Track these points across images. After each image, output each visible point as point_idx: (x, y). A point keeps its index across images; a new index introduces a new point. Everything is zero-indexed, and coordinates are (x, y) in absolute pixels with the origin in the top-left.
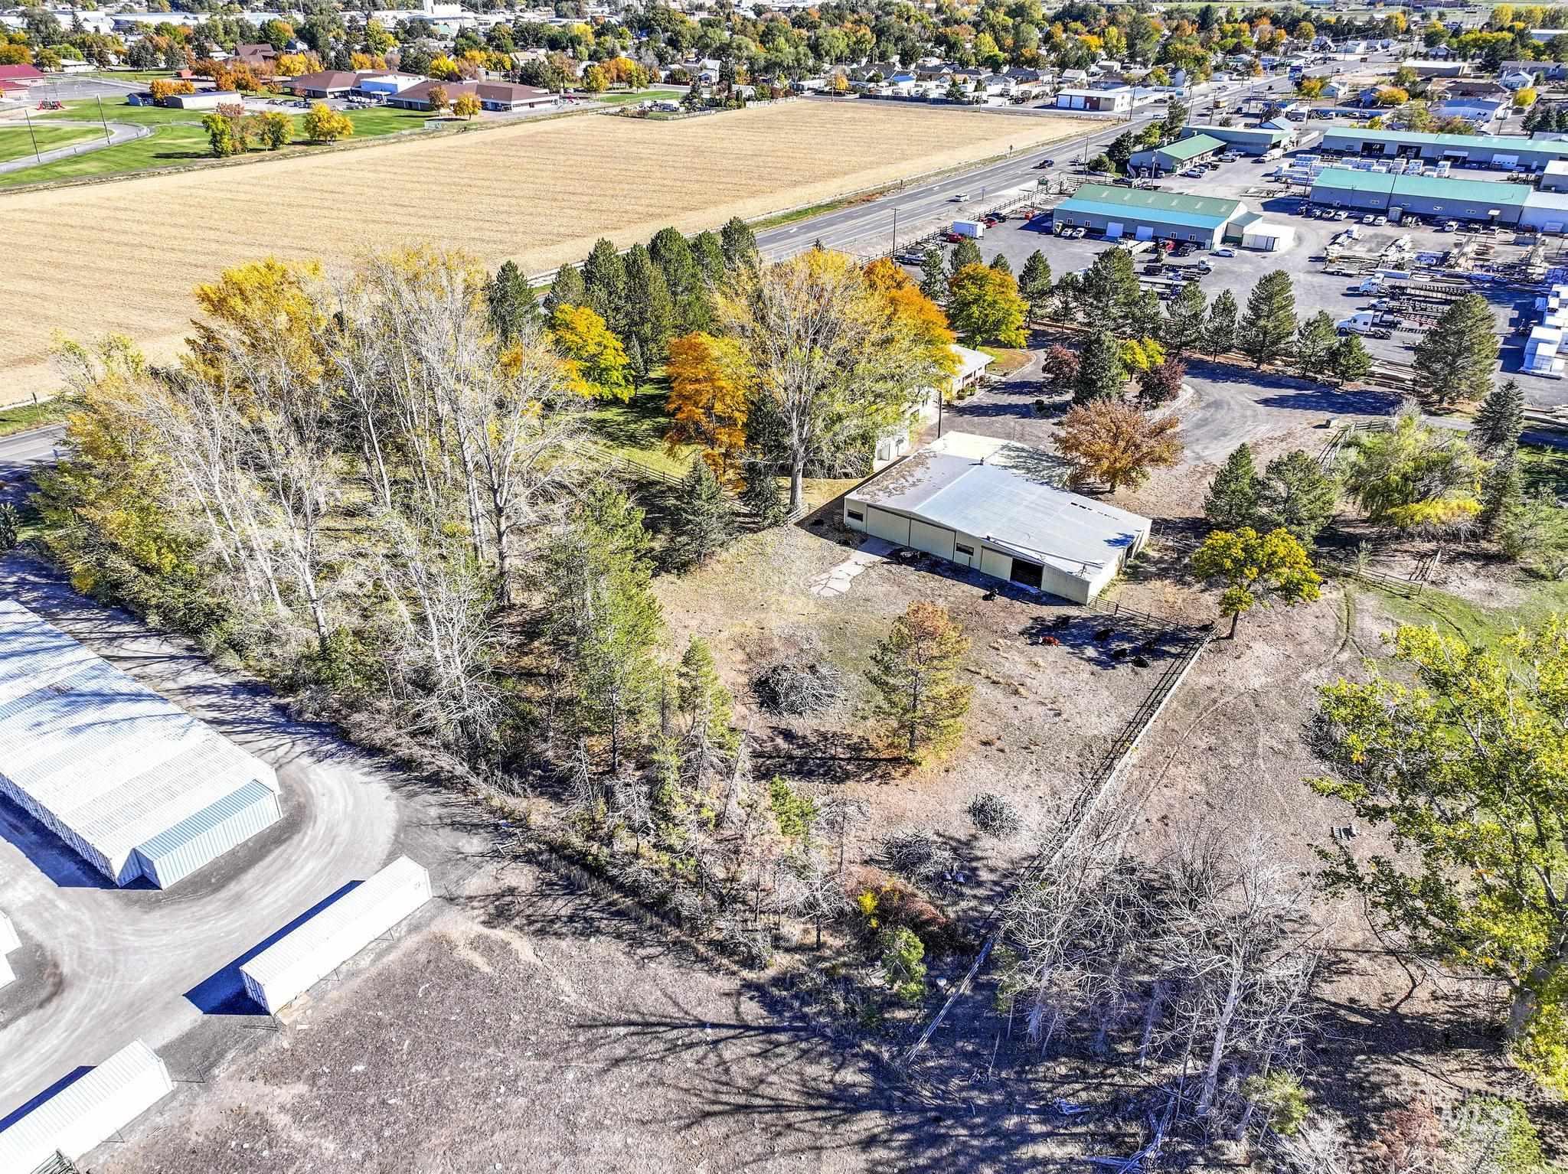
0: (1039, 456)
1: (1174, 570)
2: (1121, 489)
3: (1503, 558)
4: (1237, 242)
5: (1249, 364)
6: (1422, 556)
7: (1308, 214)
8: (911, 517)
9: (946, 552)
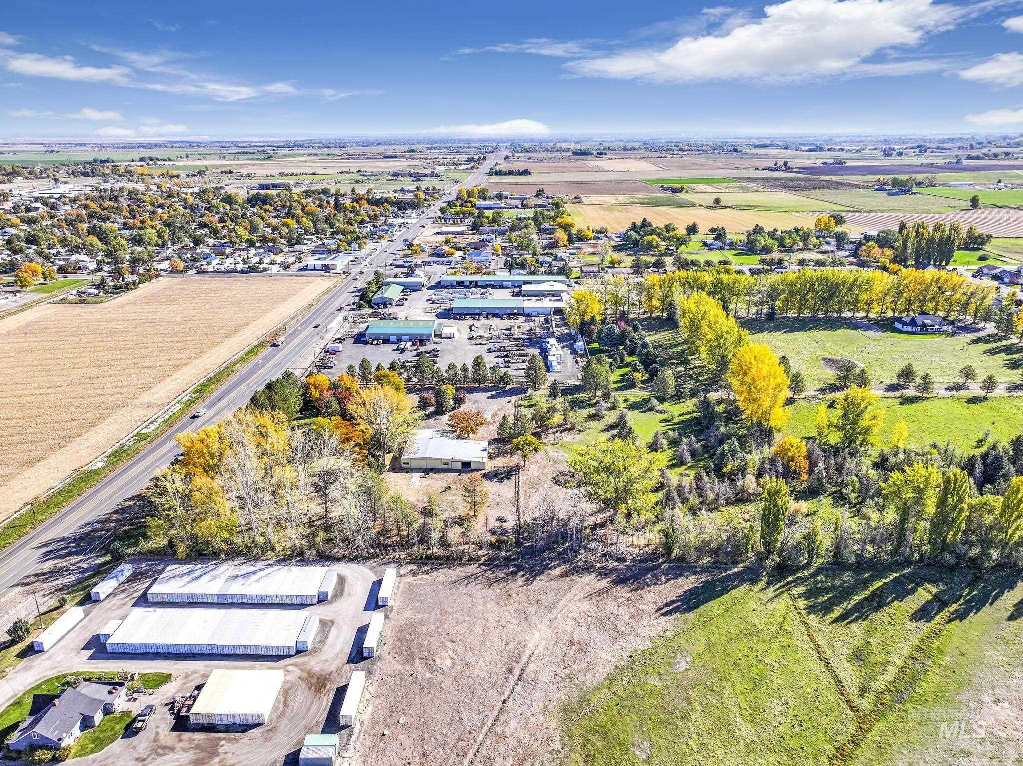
0: (443, 432)
1: (501, 454)
2: (471, 435)
3: (572, 429)
4: (439, 336)
5: (476, 385)
6: (554, 433)
7: (455, 318)
8: (426, 459)
9: (439, 466)
